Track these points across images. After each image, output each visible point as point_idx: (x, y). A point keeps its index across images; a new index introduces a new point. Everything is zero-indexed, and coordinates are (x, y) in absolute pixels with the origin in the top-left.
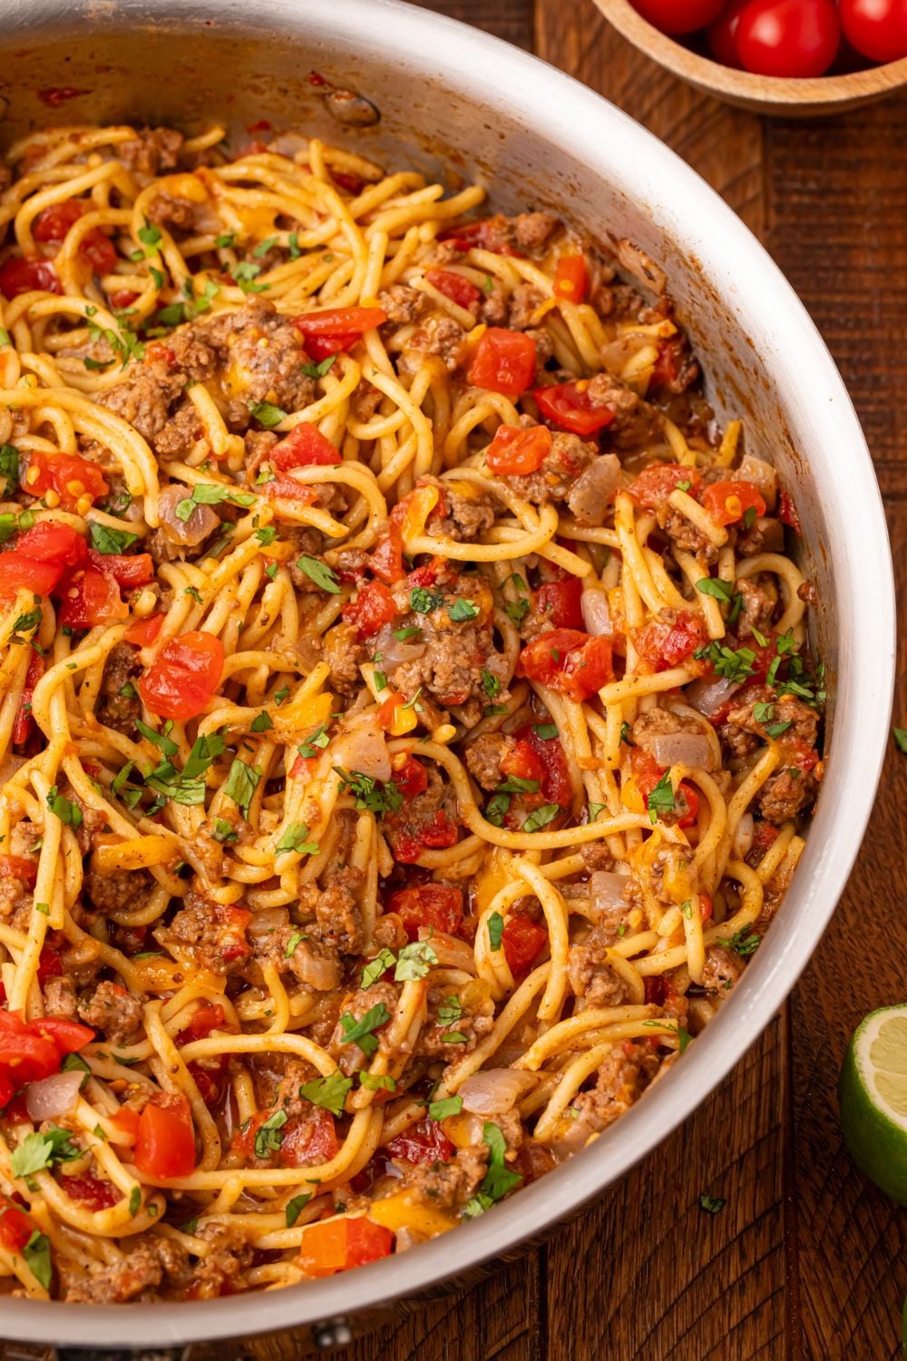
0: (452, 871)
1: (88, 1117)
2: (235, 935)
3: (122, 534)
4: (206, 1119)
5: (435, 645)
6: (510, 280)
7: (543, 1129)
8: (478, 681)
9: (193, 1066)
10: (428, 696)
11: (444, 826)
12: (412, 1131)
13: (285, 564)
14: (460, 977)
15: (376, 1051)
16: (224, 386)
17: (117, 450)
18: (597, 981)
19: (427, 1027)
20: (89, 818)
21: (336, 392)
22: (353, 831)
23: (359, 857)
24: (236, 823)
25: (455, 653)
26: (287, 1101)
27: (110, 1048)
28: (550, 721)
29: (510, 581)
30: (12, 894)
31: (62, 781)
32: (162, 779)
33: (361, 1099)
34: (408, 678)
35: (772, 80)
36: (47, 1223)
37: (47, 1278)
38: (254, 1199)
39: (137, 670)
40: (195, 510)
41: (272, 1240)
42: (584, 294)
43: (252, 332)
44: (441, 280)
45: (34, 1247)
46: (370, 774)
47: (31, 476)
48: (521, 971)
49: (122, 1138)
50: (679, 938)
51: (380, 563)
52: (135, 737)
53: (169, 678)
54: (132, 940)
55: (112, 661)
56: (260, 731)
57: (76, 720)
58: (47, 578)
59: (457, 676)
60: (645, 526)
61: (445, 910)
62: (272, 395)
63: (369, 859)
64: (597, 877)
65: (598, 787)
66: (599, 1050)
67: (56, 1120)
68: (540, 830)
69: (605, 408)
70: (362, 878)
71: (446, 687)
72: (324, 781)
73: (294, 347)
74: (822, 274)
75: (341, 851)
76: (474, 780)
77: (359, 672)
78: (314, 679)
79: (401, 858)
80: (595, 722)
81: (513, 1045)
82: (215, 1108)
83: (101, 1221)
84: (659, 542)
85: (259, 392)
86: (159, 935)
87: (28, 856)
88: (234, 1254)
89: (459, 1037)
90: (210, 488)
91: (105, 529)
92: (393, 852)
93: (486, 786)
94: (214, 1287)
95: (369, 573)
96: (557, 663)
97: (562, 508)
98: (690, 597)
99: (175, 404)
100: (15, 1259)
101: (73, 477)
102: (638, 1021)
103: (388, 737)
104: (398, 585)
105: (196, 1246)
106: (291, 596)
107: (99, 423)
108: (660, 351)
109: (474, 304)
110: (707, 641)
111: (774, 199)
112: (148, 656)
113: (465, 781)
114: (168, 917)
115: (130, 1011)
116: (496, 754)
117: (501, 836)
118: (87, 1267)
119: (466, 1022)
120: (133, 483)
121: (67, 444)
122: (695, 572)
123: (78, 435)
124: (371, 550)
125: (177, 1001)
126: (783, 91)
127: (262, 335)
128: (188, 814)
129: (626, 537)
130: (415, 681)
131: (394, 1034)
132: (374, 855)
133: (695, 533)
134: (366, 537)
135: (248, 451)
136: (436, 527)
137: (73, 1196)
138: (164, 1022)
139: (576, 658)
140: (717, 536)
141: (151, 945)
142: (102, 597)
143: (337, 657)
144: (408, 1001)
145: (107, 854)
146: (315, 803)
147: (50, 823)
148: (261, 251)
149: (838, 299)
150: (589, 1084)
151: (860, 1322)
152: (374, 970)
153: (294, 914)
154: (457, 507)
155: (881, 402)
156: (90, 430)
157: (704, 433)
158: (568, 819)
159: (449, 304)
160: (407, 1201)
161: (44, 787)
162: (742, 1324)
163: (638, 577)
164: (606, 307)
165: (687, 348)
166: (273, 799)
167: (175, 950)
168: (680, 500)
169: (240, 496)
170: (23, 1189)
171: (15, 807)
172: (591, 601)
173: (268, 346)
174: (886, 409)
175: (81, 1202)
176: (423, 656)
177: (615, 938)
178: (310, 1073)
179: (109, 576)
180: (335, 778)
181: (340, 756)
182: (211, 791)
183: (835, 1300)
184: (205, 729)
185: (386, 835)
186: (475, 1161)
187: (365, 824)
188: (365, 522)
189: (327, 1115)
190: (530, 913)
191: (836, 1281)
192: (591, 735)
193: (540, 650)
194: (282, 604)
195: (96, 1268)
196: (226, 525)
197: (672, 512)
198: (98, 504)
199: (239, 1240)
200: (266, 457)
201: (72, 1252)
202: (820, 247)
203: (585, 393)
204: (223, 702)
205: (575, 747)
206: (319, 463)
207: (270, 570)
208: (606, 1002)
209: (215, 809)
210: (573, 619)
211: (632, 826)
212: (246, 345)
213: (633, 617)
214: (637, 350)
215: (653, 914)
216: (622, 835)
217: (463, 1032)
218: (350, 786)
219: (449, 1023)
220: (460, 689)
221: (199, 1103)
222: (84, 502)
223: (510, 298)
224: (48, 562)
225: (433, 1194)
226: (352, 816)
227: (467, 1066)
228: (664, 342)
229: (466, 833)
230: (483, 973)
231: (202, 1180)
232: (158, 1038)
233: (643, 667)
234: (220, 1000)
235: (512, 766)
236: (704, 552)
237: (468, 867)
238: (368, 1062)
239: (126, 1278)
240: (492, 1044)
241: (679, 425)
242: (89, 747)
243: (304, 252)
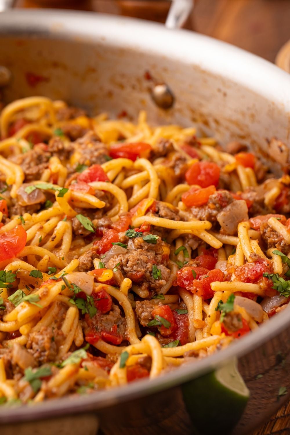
5: (132, 251)
8: (150, 269)
13: (71, 218)
22: (65, 313)
24: (7, 302)
25: (142, 255)
29: (181, 252)
34: (114, 262)
40: (34, 191)
42: (248, 165)
51: (117, 226)
56: (34, 276)
59: (139, 262)
62: (87, 162)
63: (70, 330)
69: (248, 200)
70: (64, 337)
71: (132, 266)
75: (56, 322)
76: (137, 320)
77: (92, 263)
78: (70, 265)
80: (207, 307)
85: (82, 161)
92: (84, 336)
93: (143, 323)
96: (194, 278)
103: (96, 281)
106: (70, 231)
108: (282, 190)
110: (272, 272)
113: (132, 317)
116: (152, 308)
129: (242, 238)
130: (118, 263)
132: (73, 330)
133: (278, 235)
134: (115, 218)
135: (69, 177)
140: (288, 237)
146: (47, 288)
154: (161, 208)
168: (273, 220)
172: (220, 263)
173: (92, 147)
176: (124, 254)
180: (62, 283)
184: (8, 269)
185: (83, 328)
187: (72, 311)
188: (117, 214)
192: (203, 313)
194: (64, 234)
196: (48, 202)
197: (268, 226)
200: (75, 179)
206: (100, 180)
212: (83, 146)
214: (270, 189)
218: (69, 288)
220: (139, 269)
226: (66, 307)
228: (284, 186)
229: (127, 343)
233: (238, 279)
235: (158, 311)
236: (280, 244)
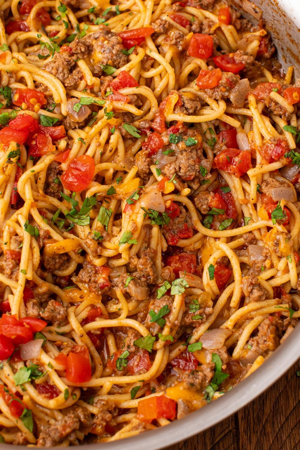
0: (191, 248)
1: (45, 359)
2: (104, 278)
3: (52, 119)
4: (96, 354)
5: (180, 156)
6: (201, 17)
7: (237, 353)
8: (198, 170)
9: (89, 333)
10: (178, 177)
11: (187, 229)
12: (181, 356)
13: (118, 127)
14: (198, 291)
15: (165, 325)
16: (92, 61)
17: (50, 86)
18: (255, 291)
19: (186, 313)
20: (42, 233)
21: (135, 59)
22: (150, 234)
23: (153, 243)
24: (103, 232)
25: (188, 159)
26: (129, 347)
27: (54, 328)
28: (227, 186)
29: (208, 131)
30: (11, 266)
31: (31, 219)
32: (72, 216)
33: (159, 345)
34: (170, 170)
36: (30, 405)
37: (31, 428)
38: (118, 388)
39: (60, 172)
40: (81, 108)
41: (125, 405)
42: (229, 22)
43: (101, 38)
44: (175, 17)
45: (25, 416)
46: (157, 209)
47: (16, 97)
48: (222, 287)
49: (60, 367)
50: (287, 270)
51: (155, 126)
52: (61, 199)
53: (73, 175)
54: (63, 281)
55: (50, 169)
56: (110, 195)
57: (36, 193)
58: (21, 136)
59: (190, 168)
60: (261, 106)
61: (189, 264)
62: (110, 61)
63: (158, 244)
64: (250, 247)
65: (248, 211)
66: (257, 319)
67: (32, 360)
68: (225, 229)
69: (241, 63)
70: (155, 252)
71: (185, 173)
72: (138, 213)
73: (118, 43)
75: (146, 242)
76: (198, 210)
77: (150, 169)
78: (132, 173)
79: (171, 243)
80: (245, 185)
81: (221, 318)
82: (99, 349)
83: (52, 403)
84: (266, 112)
85: (105, 61)
86: (74, 279)
87: (17, 250)
88: (110, 412)
89: (199, 317)
90: (87, 99)
91: (46, 117)
92: (167, 241)
93: (203, 212)
94: (102, 427)
95: (152, 130)
96: (229, 162)
97: (228, 101)
98: (281, 133)
99: (72, 68)
100: (17, 421)
101: (32, 97)
102: (272, 306)
103: (163, 194)
104: (164, 133)
105: (94, 410)
106: (121, 140)
107: (43, 76)
108: (260, 41)
109: (188, 26)
110: (289, 150)
112: (64, 166)
113: (195, 211)
114: (77, 272)
115: (62, 312)
116: (207, 199)
117: (210, 233)
118: (48, 421)
119: (201, 311)
120: (56, 99)
121: (30, 85)
122: (282, 124)
123: (35, 82)
124: (152, 121)
125: (82, 306)
127: (106, 39)
128: (83, 230)
129: (254, 111)
130: (173, 171)
131: (172, 317)
132: (159, 243)
133: (281, 108)
134: (150, 115)
135: (102, 84)
136: (178, 110)
137: (40, 393)
138: (76, 316)
139: (237, 159)
140: (290, 109)
141: (71, 283)
142: (45, 144)
143: (141, 164)
144: (177, 303)
145: (50, 247)
146: (135, 223)
147: (26, 235)
148: (105, 13)
150: (254, 333)
152: (162, 291)
153: (128, 269)
154: (186, 102)
156: (39, 79)
157: (279, 72)
158: (236, 224)
159: (178, 26)
160: (181, 388)
161: (23, 222)
163: (260, 126)
164: (238, 27)
165: (271, 40)
166: (118, 222)
167: (80, 285)
168: (274, 95)
169: (99, 101)
170: (20, 390)
171: (12, 230)
172: (240, 137)
173: (108, 43)
175: (43, 395)
176: (175, 161)
177: (260, 271)
178: (138, 335)
179: (48, 135)
180: (142, 212)
181: (143, 203)
182: (92, 220)
184: (88, 195)
185: (164, 234)
186: (209, 370)
187: (155, 230)
188: (149, 110)
189: (146, 351)
190: (225, 263)
192: (244, 190)
193: (222, 157)
194: (117, 143)
195: (52, 421)
196: (94, 113)
197: (271, 100)
198: (43, 107)
199: (111, 406)
200: (109, 86)
201: (42, 415)
203: (233, 58)
204: (95, 183)
205: (238, 196)
206: (130, 86)
207: (112, 130)
208: (259, 299)
209: (94, 227)
210: (234, 144)
211: (264, 226)
212: (100, 43)
213: (258, 142)
214: (251, 42)
215: (275, 261)
216: (259, 229)
217: (201, 315)
218: (148, 215)
219: (195, 311)
220: (191, 174)
221: (93, 348)
222: (37, 107)
223: (201, 24)
224: (22, 130)
225: (192, 385)
226: (150, 227)
227: (202, 329)
228: (262, 38)
229: (196, 232)
230: (207, 289)
231: (95, 382)
232: (74, 323)
233: (264, 162)
234: (100, 305)
235: (214, 204)
236: (285, 115)
237: (198, 245)
238: (162, 329)
239: (64, 427)
240: (212, 318)
241: (269, 70)
242: (41, 204)
243: (122, 12)
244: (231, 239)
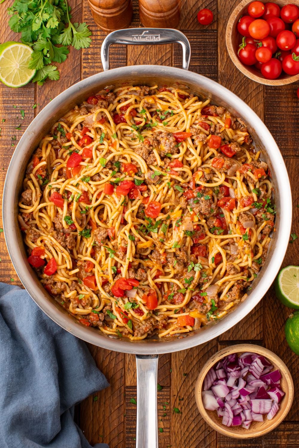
0: (204, 243)
1: (139, 299)
2: (164, 259)
3: (140, 181)
4: (159, 292)
5: (201, 203)
6: (216, 123)
7: (222, 297)
8: (210, 210)
9: (156, 284)
10: (201, 214)
11: (203, 235)
12: (197, 295)
13: (172, 186)
14: (207, 267)
15: (191, 284)
16: (160, 149)
17: (139, 163)
18: (232, 270)
19: (200, 278)
20: (136, 239)
21: (182, 151)
22: (186, 240)
23: (187, 244)
24: (164, 238)
25: (206, 206)
26: (174, 291)
27: (141, 283)
28: (222, 213)
30: (122, 255)
31: (130, 231)
32: (149, 228)
33: (188, 291)
34: (197, 210)
35: (268, 80)
36: (131, 318)
37: (131, 327)
38: (168, 310)
39: (144, 208)
40: (155, 176)
41: (171, 316)
42: (231, 126)
43: (165, 138)
44: (202, 125)
46: (189, 230)
47: (123, 169)
48: (217, 264)
49: (144, 302)
50: (247, 260)
51: (191, 185)
52: (144, 219)
53: (151, 211)
54: (144, 257)
55: (140, 207)
56: (169, 217)
57: (133, 219)
58: (127, 193)
59: (206, 210)
60: (242, 177)
61: (203, 252)
62: (169, 152)
64: (232, 246)
65: (231, 227)
66: (232, 283)
67: (132, 298)
68: (221, 235)
69: (234, 151)
70: (188, 248)
71: (204, 212)
72: (181, 232)
73: (174, 142)
74: (274, 108)
75: (184, 244)
76: (208, 226)
77: (187, 207)
78: (178, 208)
79: (195, 242)
80: (231, 215)
81: (217, 279)
82: (160, 289)
83: (141, 318)
84: (244, 180)
85: (167, 151)
86: (149, 256)
87: (125, 247)
88: (165, 320)
89: (206, 281)
90: (158, 172)
91: (137, 180)
92: (193, 242)
93: (211, 227)
94: (161, 326)
95: (188, 187)
96: (225, 204)
97: (226, 173)
98: (250, 192)
99: (150, 153)
100: (126, 325)
101: (131, 170)
102: (239, 277)
103: (193, 222)
104: (194, 190)
105: (158, 318)
106: (174, 193)
107: (136, 157)
108: (245, 138)
109: (209, 129)
110: (254, 202)
111: (265, 91)
112: (146, 206)
114: (151, 253)
115: (145, 276)
116: (213, 222)
117: (213, 236)
118: (139, 324)
119: (207, 278)
120: (143, 171)
121: (129, 161)
122: (252, 188)
123: (131, 159)
124: (189, 183)
125: (153, 270)
126: (271, 83)
127: (167, 139)
128: (154, 234)
129: (238, 179)
130: (198, 211)
131: (194, 281)
132: (190, 243)
133: (252, 179)
134: (188, 179)
135: (165, 164)
136: (202, 179)
137: (136, 313)
138: (151, 275)
139: (228, 203)
140: (256, 180)
141: (147, 257)
142: (137, 194)
143: (183, 203)
144: (197, 275)
145: (140, 246)
146: (180, 237)
147: (129, 241)
148: (166, 113)
149: (278, 113)
150: (230, 290)
151: (276, 321)
152: (190, 267)
153: (175, 255)
154: (206, 175)
155: (285, 136)
156: (134, 158)
157: (253, 151)
158: (226, 233)
159: (203, 130)
160: (197, 313)
161: (128, 234)
162: (255, 321)
163: (241, 190)
164: (234, 127)
165: (250, 137)
166: (170, 229)
167: (152, 259)
168: (249, 173)
169: (163, 173)
170: (127, 311)
171: (122, 238)
172: (231, 191)
173: (169, 142)
174: (286, 137)
175: (137, 314)
176: (199, 206)
177: (235, 259)
178: (179, 288)
179: (138, 190)
180: (183, 232)
181: (183, 227)
182: (159, 229)
183: (271, 317)
184: (157, 219)
185: (192, 238)
186: (209, 306)
187: (188, 239)
188: (188, 176)
189: (181, 293)
190: (219, 255)
191: (272, 313)
192: (231, 217)
193: (221, 202)
194: (172, 194)
195: (141, 325)
196: (161, 179)
197: (248, 175)
198: (136, 174)
199: (166, 317)
200: (169, 165)
201: (136, 322)
202: (274, 102)
203: (230, 148)
204: (161, 214)
205: (228, 220)
206: (179, 167)
207: (170, 187)
208: (234, 274)
209: (159, 233)
210: (228, 194)
211: (238, 236)
212: (164, 141)
213: (239, 196)
214: (240, 137)
215: (242, 255)
216: (236, 238)
217: (207, 280)
218: (186, 232)
219: (204, 278)
220: (206, 212)
221: (158, 290)
222: (133, 175)
223: (216, 126)
224: (127, 190)
225: (202, 312)
226: (186, 237)
227: (207, 285)
228: (246, 137)
229: (206, 235)
230: (211, 267)
231: (159, 307)
232: (150, 279)
233: (241, 207)
234: (161, 269)
235: (216, 225)
236: (253, 183)
237: (207, 241)
238: (189, 285)
239: (146, 328)
240: (212, 281)
242: (135, 223)
243: (174, 114)
244: (222, 240)
